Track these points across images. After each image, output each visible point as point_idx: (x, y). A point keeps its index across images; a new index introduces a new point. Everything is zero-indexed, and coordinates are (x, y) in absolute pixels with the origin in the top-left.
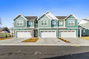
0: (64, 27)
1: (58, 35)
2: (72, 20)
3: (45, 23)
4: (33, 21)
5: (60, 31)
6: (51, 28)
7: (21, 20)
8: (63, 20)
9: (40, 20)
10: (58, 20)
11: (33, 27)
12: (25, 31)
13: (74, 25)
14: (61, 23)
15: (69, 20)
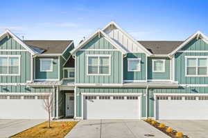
0: (172, 81)
1: (148, 110)
2: (200, 54)
4: (57, 58)
5: (155, 94)
6: (121, 85)
7: (12, 53)
8: (168, 55)
9: (82, 55)
10: (149, 54)
11: (57, 81)
12: (28, 94)
14: (160, 67)
15: (191, 54)
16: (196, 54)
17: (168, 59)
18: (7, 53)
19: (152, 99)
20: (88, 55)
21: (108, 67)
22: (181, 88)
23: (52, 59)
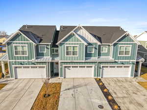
0: (111, 58)
2: (127, 44)
3: (73, 52)
4: (48, 45)
5: (102, 65)
7: (22, 43)
8: (110, 44)
9: (63, 46)
10: (99, 43)
13: (130, 55)
14: (105, 50)
15: (122, 44)
16: (125, 44)
18: (19, 43)
19: (100, 68)
21: (77, 52)
22: (116, 62)
23: (45, 46)
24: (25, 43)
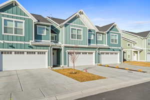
0: (106, 45)
1: (98, 60)
3: (78, 36)
4: (49, 26)
5: (100, 52)
6: (87, 46)
7: (17, 18)
8: (105, 32)
10: (97, 31)
13: (118, 43)
14: (100, 38)
17: (103, 34)
18: (13, 17)
19: (99, 54)
20: (71, 27)
21: (81, 36)
22: (109, 49)
23: (46, 27)
24: (21, 18)
